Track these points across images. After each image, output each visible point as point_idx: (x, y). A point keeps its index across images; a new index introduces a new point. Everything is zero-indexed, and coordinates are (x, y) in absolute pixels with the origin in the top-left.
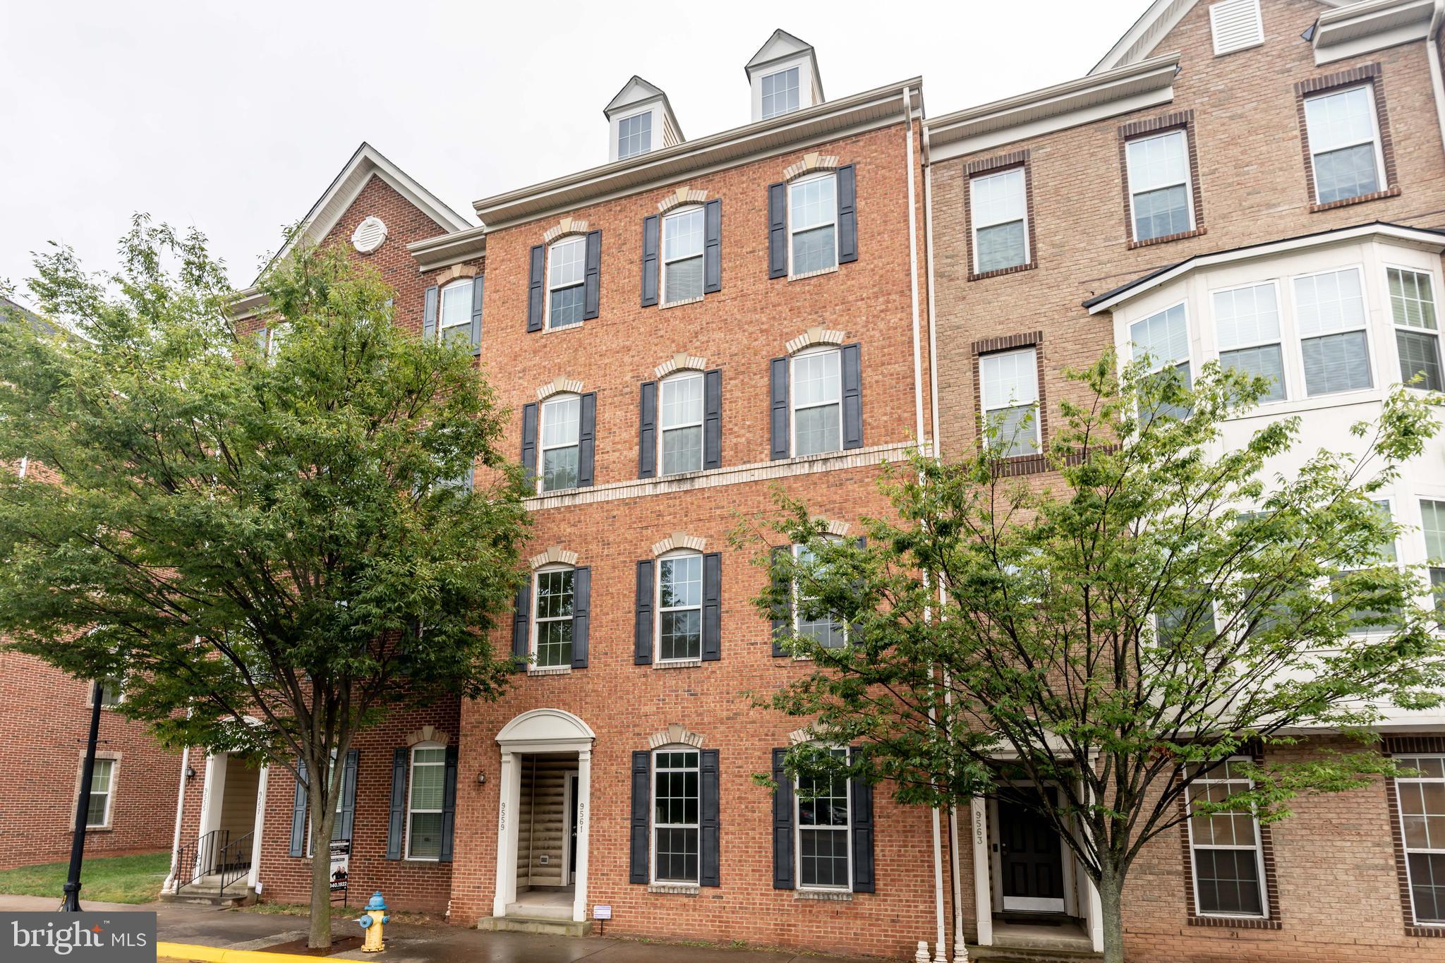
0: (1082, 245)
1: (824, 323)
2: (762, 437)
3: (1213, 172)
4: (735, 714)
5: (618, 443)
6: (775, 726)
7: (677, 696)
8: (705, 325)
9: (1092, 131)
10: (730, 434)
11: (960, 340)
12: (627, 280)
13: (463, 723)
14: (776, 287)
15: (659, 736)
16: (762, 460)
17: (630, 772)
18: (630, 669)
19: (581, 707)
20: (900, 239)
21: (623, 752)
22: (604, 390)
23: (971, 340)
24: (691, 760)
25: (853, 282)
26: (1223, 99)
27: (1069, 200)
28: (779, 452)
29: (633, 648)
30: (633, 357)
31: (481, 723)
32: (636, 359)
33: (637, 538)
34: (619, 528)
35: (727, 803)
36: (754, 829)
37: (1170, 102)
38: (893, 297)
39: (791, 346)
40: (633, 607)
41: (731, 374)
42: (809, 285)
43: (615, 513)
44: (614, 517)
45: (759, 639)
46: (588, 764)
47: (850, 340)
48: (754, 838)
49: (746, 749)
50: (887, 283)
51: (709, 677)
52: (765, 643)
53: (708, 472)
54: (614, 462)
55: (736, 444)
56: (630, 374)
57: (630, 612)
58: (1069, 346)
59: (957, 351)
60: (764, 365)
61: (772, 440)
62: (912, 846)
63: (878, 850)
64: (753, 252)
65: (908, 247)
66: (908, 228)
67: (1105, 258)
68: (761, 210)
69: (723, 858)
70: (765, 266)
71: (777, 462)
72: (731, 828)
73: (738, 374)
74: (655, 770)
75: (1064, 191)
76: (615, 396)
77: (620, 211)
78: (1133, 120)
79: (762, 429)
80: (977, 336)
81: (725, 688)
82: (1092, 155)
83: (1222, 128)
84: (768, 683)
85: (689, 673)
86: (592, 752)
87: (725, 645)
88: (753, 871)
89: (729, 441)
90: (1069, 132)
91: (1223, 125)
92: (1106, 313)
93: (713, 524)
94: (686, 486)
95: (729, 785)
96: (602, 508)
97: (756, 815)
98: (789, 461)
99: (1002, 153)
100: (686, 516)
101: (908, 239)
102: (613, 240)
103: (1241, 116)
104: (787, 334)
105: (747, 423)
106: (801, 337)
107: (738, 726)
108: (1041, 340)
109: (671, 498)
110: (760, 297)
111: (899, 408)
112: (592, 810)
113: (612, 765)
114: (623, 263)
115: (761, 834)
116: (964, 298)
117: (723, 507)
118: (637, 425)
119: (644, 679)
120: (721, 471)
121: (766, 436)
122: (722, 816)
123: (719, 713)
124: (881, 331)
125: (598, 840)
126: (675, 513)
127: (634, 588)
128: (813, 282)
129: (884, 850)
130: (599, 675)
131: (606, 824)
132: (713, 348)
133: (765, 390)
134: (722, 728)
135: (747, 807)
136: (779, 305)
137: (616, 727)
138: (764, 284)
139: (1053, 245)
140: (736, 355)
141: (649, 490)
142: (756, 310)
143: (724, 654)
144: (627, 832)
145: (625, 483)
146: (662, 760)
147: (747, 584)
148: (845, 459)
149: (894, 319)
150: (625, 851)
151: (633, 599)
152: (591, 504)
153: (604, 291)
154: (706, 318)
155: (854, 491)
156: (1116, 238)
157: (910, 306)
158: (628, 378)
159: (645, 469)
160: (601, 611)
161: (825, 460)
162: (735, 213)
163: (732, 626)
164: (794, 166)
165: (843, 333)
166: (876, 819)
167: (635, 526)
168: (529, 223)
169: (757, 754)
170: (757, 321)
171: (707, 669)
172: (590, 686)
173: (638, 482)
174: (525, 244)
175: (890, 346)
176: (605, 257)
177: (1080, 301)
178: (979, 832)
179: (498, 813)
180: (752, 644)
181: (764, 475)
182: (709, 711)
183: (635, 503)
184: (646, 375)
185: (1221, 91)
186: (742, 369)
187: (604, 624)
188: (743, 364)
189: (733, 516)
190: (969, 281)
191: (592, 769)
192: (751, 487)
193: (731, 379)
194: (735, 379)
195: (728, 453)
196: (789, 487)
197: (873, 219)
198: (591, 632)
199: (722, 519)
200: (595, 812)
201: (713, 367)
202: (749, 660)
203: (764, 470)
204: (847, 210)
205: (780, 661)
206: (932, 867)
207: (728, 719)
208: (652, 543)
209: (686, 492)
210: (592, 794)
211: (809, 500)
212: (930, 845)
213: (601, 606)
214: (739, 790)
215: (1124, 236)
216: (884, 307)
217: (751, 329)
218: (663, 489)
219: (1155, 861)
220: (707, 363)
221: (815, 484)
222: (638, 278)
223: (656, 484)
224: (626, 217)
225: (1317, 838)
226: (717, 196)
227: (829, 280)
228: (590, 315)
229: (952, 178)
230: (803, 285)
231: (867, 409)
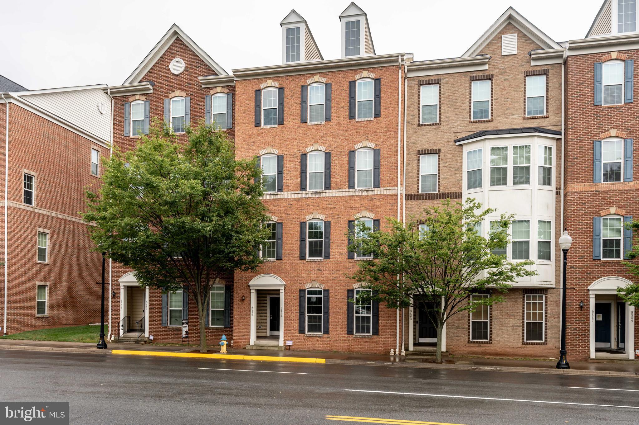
0: (456, 119)
1: (368, 139)
2: (345, 180)
3: (497, 99)
4: (335, 278)
6: (348, 282)
7: (315, 271)
8: (325, 134)
9: (462, 75)
10: (334, 177)
11: (414, 148)
12: (295, 111)
13: (235, 278)
14: (351, 122)
15: (309, 284)
16: (345, 189)
17: (298, 297)
18: (298, 261)
19: (280, 274)
20: (395, 111)
21: (296, 289)
22: (286, 154)
23: (417, 149)
24: (320, 293)
25: (379, 125)
26: (503, 72)
27: (452, 100)
28: (351, 186)
29: (299, 253)
30: (297, 142)
31: (242, 278)
32: (299, 143)
33: (300, 213)
34: (293, 209)
35: (332, 307)
36: (341, 316)
37: (487, 70)
38: (392, 133)
39: (356, 147)
40: (299, 239)
41: (335, 154)
42: (363, 123)
43: (291, 203)
44: (291, 205)
45: (343, 253)
46: (283, 294)
47: (377, 147)
48: (341, 319)
49: (339, 289)
50: (390, 127)
51: (326, 265)
52: (345, 254)
53: (326, 191)
54: (291, 183)
55: (336, 182)
56: (296, 150)
57: (297, 240)
58: (449, 155)
59: (413, 152)
60: (347, 152)
61: (349, 181)
62: (390, 321)
63: (380, 322)
64: (343, 107)
65: (398, 115)
66: (398, 107)
67: (462, 125)
68: (346, 91)
69: (330, 325)
70: (347, 113)
71: (351, 190)
72: (333, 315)
73: (337, 155)
74: (307, 296)
75: (451, 97)
76: (291, 157)
77: (292, 81)
78: (475, 74)
79: (345, 177)
80: (420, 148)
81: (331, 269)
82: (461, 85)
83: (501, 83)
84: (346, 268)
85: (319, 263)
86: (284, 289)
87: (332, 254)
88: (340, 329)
89: (333, 180)
90: (454, 74)
91: (502, 82)
92: (461, 145)
93: (328, 210)
94: (318, 196)
95: (333, 301)
96: (286, 201)
97: (342, 311)
98: (355, 190)
99: (432, 78)
100: (318, 206)
101: (398, 112)
102: (289, 93)
103: (507, 80)
104: (355, 141)
105: (340, 174)
106: (360, 144)
107: (336, 282)
108: (440, 152)
109: (312, 199)
110: (345, 126)
111: (392, 175)
112: (285, 309)
113: (292, 294)
114: (293, 103)
115: (343, 317)
116: (416, 133)
117: (331, 205)
118: (299, 170)
119: (303, 265)
120: (331, 191)
121: (347, 180)
122: (330, 311)
123: (329, 277)
124: (387, 145)
125: (287, 319)
126: (314, 205)
127: (299, 232)
128: (364, 122)
129: (382, 322)
130: (286, 262)
131: (290, 314)
132: (328, 144)
133: (347, 162)
134: (330, 282)
135: (338, 308)
136: (352, 130)
137: (293, 281)
138: (347, 121)
139: (446, 117)
140: (336, 147)
141: (304, 196)
142: (344, 131)
143: (331, 257)
144: (298, 317)
145: (295, 192)
146: (309, 293)
147: (339, 233)
148: (374, 191)
149: (392, 141)
150: (297, 323)
151: (299, 236)
152: (282, 199)
153: (285, 114)
154: (325, 131)
155: (376, 203)
156: (466, 118)
157: (398, 137)
158: (296, 151)
159: (303, 188)
160: (287, 239)
161: (367, 191)
162: (336, 90)
163: (334, 247)
164: (359, 75)
165: (375, 144)
166: (380, 312)
167: (299, 208)
168: (254, 79)
169: (342, 291)
170: (344, 135)
171: (325, 262)
172: (283, 266)
173: (300, 192)
174: (252, 88)
175: (390, 151)
176: (286, 100)
177: (453, 139)
178: (411, 317)
179: (250, 310)
180: (341, 254)
181: (346, 194)
182: (326, 276)
183: (299, 200)
184: (303, 151)
185: (503, 69)
186: (339, 153)
187: (288, 244)
188: (339, 151)
189: (335, 208)
190: (418, 126)
191: (285, 295)
192: (341, 198)
193: (334, 156)
194: (336, 156)
195: (333, 185)
196: (355, 199)
197: (386, 102)
198: (283, 247)
199: (331, 209)
200: (286, 310)
201: (328, 151)
202: (340, 259)
203: (346, 192)
204: (377, 96)
205: (350, 260)
206: (396, 327)
207: (332, 279)
208: (305, 216)
209: (318, 198)
210: (285, 304)
211: (361, 205)
212: (396, 321)
213: (287, 237)
214: (336, 303)
215: (469, 118)
216: (389, 136)
217: (342, 138)
218: (309, 196)
219: (461, 325)
220: (326, 149)
221: (363, 199)
222: (299, 111)
223: (307, 194)
224: (294, 84)
225: (503, 318)
226: (330, 82)
227: (370, 123)
228: (281, 123)
229: (414, 84)
230: (361, 123)
231: (382, 174)
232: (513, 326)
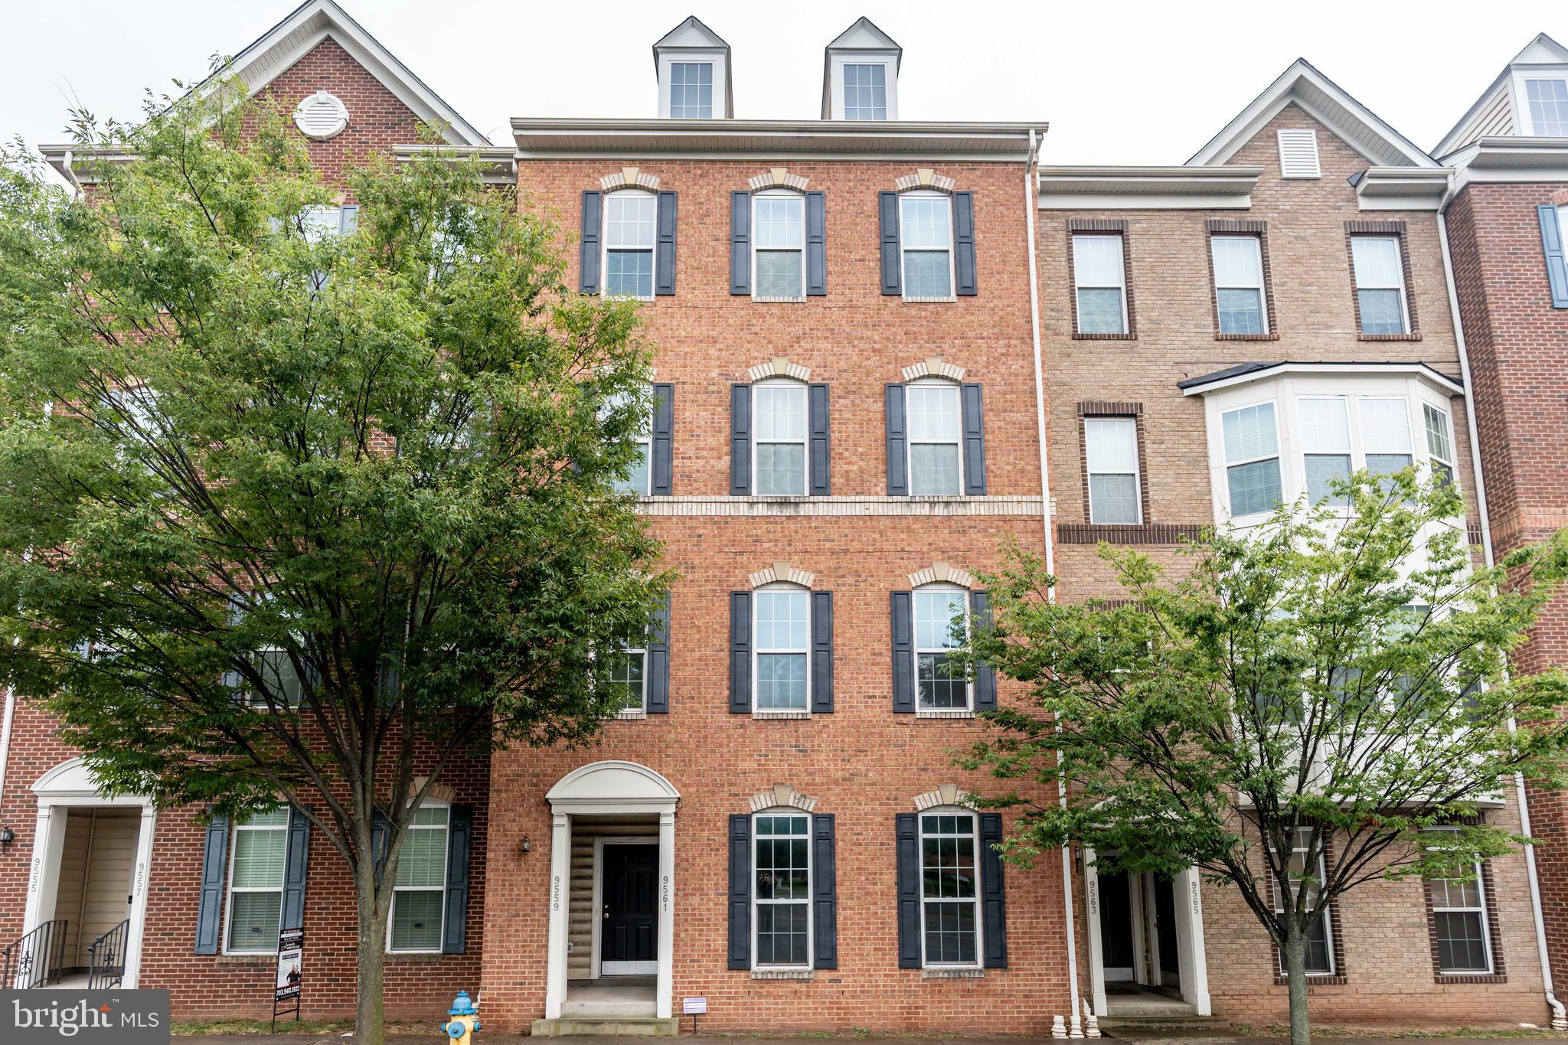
0: (1177, 326)
1: (942, 355)
2: (877, 468)
3: (1283, 284)
4: (852, 774)
5: (703, 449)
6: (898, 790)
7: (782, 751)
8: (808, 331)
9: (1182, 218)
10: (840, 459)
11: (1066, 398)
12: (711, 259)
13: (494, 776)
14: (889, 305)
15: (762, 798)
16: (877, 494)
17: (725, 839)
18: (723, 718)
19: (661, 761)
20: (1019, 284)
21: (717, 815)
22: (684, 383)
23: (1076, 400)
24: (800, 825)
25: (973, 318)
26: (1290, 219)
27: (1164, 279)
28: (896, 488)
29: (726, 693)
30: (720, 350)
31: (521, 776)
32: (724, 353)
33: (729, 564)
34: (706, 550)
35: (845, 874)
36: (875, 903)
37: (1247, 209)
38: (1014, 342)
39: (908, 373)
40: (726, 645)
41: (840, 392)
42: (925, 310)
43: (701, 532)
44: (700, 536)
45: (878, 692)
46: (672, 830)
47: (971, 379)
48: (876, 913)
49: (866, 814)
50: (1008, 326)
51: (821, 732)
52: (885, 697)
53: (815, 499)
54: (698, 471)
55: (847, 472)
56: (717, 371)
57: (722, 650)
58: (1166, 422)
59: (1063, 408)
60: (878, 388)
61: (888, 473)
62: (1044, 918)
63: (1009, 922)
64: (863, 260)
65: (1029, 293)
66: (1028, 273)
67: (1196, 344)
68: (870, 216)
69: (841, 937)
70: (876, 279)
71: (896, 499)
72: (850, 903)
73: (847, 393)
74: (755, 837)
75: (1159, 270)
76: (699, 393)
77: (701, 176)
78: (1217, 217)
79: (877, 459)
80: (1083, 398)
81: (839, 745)
82: (1183, 241)
83: (1290, 246)
84: (889, 741)
85: (797, 727)
86: (676, 814)
87: (839, 697)
88: (875, 949)
89: (838, 467)
90: (1162, 214)
91: (1290, 243)
92: (1199, 397)
93: (822, 558)
94: (790, 511)
95: (847, 854)
96: (683, 523)
97: (878, 887)
98: (909, 499)
99: (1102, 217)
100: (790, 545)
101: (1028, 284)
102: (692, 208)
103: (1304, 239)
104: (902, 358)
105: (860, 450)
106: (918, 365)
107: (855, 788)
108: (1141, 412)
109: (770, 523)
110: (872, 312)
111: (1021, 459)
112: (677, 884)
113: (703, 830)
114: (705, 237)
115: (884, 908)
116: (1069, 356)
117: (833, 541)
118: (727, 431)
119: (741, 731)
120: (831, 499)
121: (882, 467)
122: (839, 890)
123: (833, 772)
124: (1002, 375)
125: (686, 920)
126: (776, 541)
127: (727, 623)
128: (930, 308)
129: (1015, 922)
130: (683, 723)
131: (695, 900)
132: (818, 359)
133: (879, 416)
134: (838, 790)
135: (867, 879)
136: (893, 325)
137: (707, 785)
138: (875, 299)
139: (1151, 321)
140: (845, 371)
141: (744, 510)
142: (867, 325)
143: (837, 706)
144: (724, 910)
145: (713, 498)
146: (764, 826)
147: (862, 630)
148: (967, 505)
149: (1016, 366)
150: (721, 932)
151: (726, 636)
152: (669, 518)
153: (681, 266)
154: (809, 323)
155: (978, 540)
156: (1205, 326)
157: (1032, 355)
158: (714, 374)
159: (738, 484)
160: (685, 646)
161: (948, 503)
162: (841, 213)
163: (846, 675)
164: (907, 177)
165: (963, 370)
166: (1007, 890)
167: (727, 549)
168: (580, 161)
169: (879, 819)
170: (868, 338)
171: (818, 722)
172: (673, 736)
173: (731, 498)
174: (573, 185)
175: (1011, 393)
176: (681, 226)
177: (1175, 380)
178: (1093, 902)
179: (548, 890)
180: (870, 697)
181: (880, 510)
182: (821, 770)
183: (726, 523)
184: (737, 375)
185: (1288, 212)
186: (853, 388)
187: (689, 662)
188: (854, 384)
189: (846, 551)
190: (1074, 339)
191: (677, 835)
192: (865, 522)
193: (839, 397)
194: (845, 398)
195: (837, 480)
196: (908, 527)
197: (992, 256)
198: (672, 670)
199: (832, 553)
200: (681, 887)
201: (818, 380)
202: (867, 714)
203: (878, 505)
204: (964, 239)
205: (902, 718)
206: (1064, 938)
207: (844, 779)
208: (748, 572)
209: (789, 517)
210: (677, 865)
211: (930, 544)
212: (1062, 917)
213: (685, 640)
214: (858, 859)
215: (1212, 327)
216: (1004, 351)
217: (862, 346)
218: (760, 510)
219: (1247, 926)
220: (812, 375)
221: (937, 527)
222: (725, 260)
223: (752, 504)
224: (708, 184)
225: (1372, 900)
226: (820, 188)
227: (947, 310)
228: (666, 290)
229: (1055, 229)
230: (920, 309)
231: (990, 455)
232: (1400, 925)
